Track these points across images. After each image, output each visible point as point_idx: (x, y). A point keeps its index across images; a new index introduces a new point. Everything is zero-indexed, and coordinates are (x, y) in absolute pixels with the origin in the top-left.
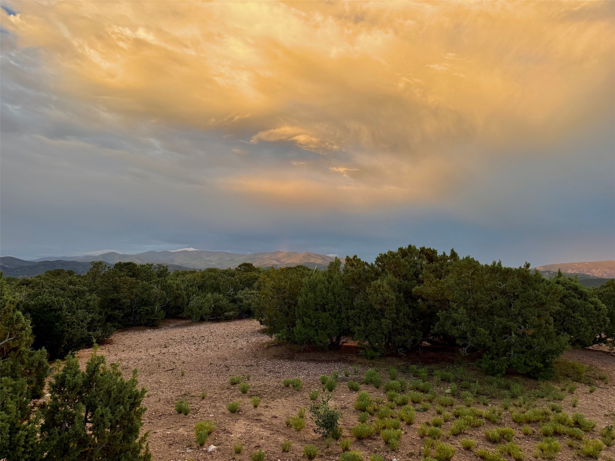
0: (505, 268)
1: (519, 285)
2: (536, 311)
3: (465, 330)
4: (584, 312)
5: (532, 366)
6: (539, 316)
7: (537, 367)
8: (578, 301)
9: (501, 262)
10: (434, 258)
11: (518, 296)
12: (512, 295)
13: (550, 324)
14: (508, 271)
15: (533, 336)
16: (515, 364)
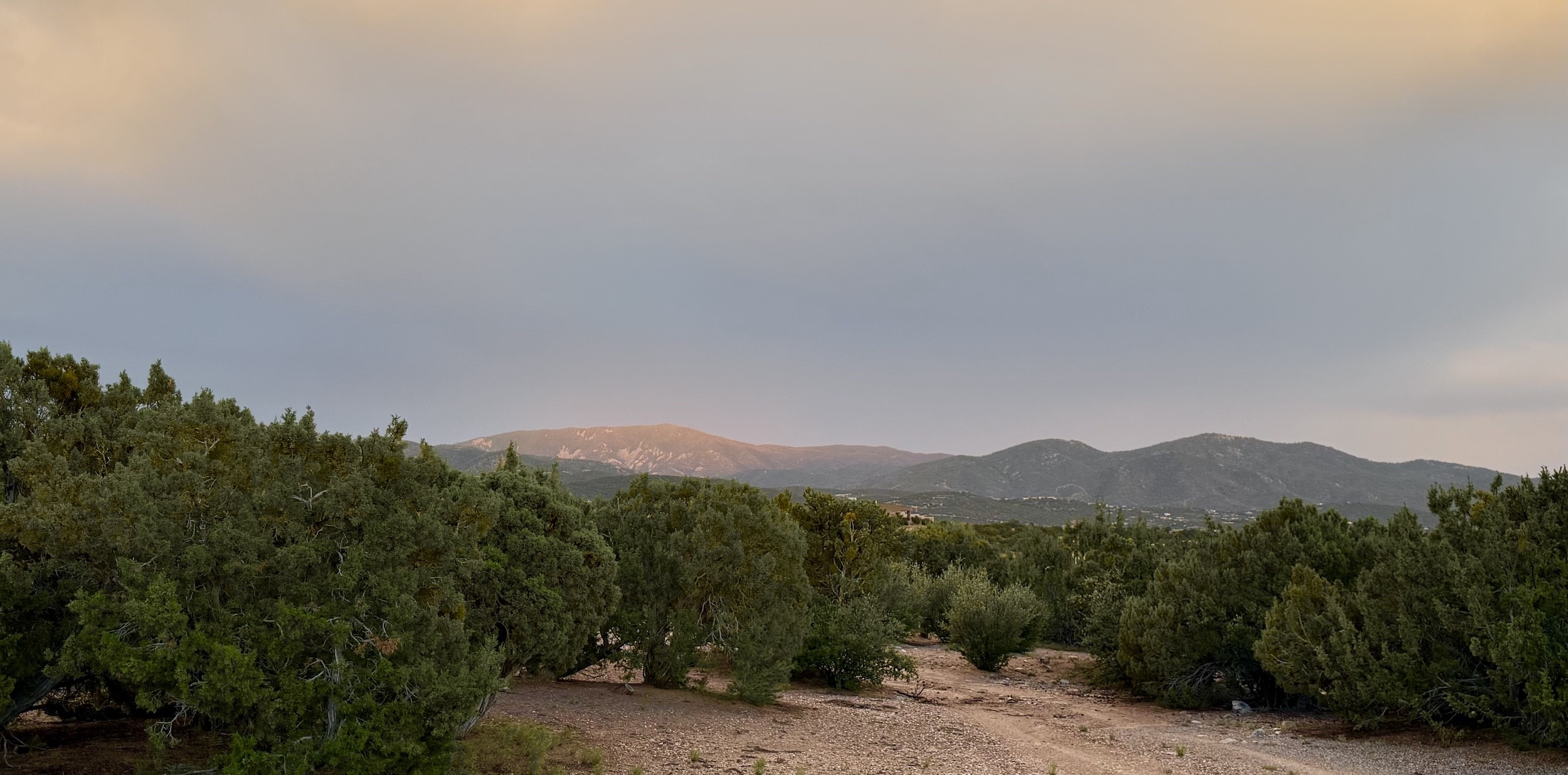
0: (325, 437)
1: (366, 492)
2: (415, 575)
3: (169, 658)
4: (556, 573)
5: (392, 755)
6: (423, 593)
7: (405, 755)
8: (543, 540)
9: (312, 414)
10: (82, 396)
11: (360, 529)
12: (342, 525)
13: (453, 616)
14: (334, 447)
15: (398, 658)
16: (336, 755)
